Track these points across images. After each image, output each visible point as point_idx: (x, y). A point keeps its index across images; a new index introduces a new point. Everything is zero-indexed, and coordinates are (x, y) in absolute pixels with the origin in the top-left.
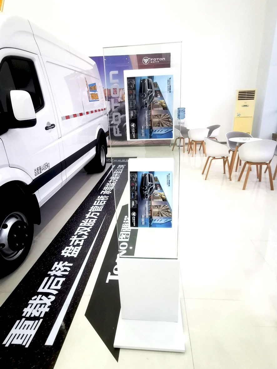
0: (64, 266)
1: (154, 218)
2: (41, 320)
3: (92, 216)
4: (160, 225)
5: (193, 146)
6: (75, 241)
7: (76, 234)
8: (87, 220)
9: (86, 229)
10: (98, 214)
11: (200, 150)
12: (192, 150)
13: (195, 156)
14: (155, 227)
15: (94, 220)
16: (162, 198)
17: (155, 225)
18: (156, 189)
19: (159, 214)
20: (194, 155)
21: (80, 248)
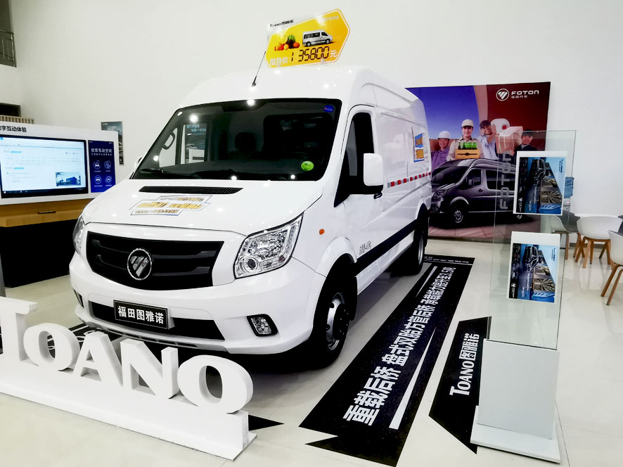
0: (389, 372)
1: (535, 291)
2: (378, 411)
3: (414, 326)
4: (542, 299)
5: (587, 251)
6: (397, 350)
7: (396, 342)
8: (409, 331)
9: (409, 340)
10: (423, 326)
11: (600, 257)
12: (583, 256)
13: (590, 268)
14: (536, 300)
15: (419, 333)
16: (546, 272)
17: (536, 299)
18: (540, 262)
19: (540, 288)
20: (588, 265)
21: (406, 358)
